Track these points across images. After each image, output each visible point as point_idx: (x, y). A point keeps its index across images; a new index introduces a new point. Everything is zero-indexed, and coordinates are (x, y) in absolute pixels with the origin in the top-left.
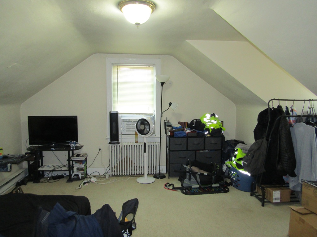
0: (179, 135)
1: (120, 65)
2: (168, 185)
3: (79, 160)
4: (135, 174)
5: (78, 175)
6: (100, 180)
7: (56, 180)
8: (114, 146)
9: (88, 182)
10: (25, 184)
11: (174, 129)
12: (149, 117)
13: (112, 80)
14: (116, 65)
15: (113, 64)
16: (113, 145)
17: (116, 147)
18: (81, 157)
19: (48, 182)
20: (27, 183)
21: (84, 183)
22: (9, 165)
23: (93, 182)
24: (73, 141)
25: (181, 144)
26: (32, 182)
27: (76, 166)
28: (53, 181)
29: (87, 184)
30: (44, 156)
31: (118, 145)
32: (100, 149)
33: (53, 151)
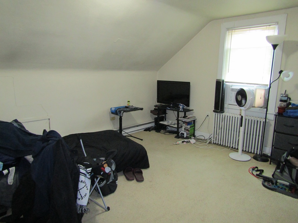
0: (291, 114)
1: (235, 30)
2: (256, 169)
3: (184, 121)
4: (231, 147)
5: (183, 134)
6: (200, 143)
7: (170, 134)
8: (218, 115)
9: (187, 142)
10: (150, 131)
11: (290, 106)
12: (264, 88)
13: (226, 47)
14: (231, 30)
15: (228, 29)
16: (216, 113)
17: (219, 115)
18: (187, 119)
19: (164, 133)
20: (151, 131)
21: (183, 142)
22: (122, 112)
23: (191, 143)
24: (181, 104)
25: (293, 126)
26: (155, 131)
27: (184, 126)
28: (168, 133)
29: (185, 143)
30: (167, 114)
31: (221, 114)
32: (208, 116)
33: (174, 111)
